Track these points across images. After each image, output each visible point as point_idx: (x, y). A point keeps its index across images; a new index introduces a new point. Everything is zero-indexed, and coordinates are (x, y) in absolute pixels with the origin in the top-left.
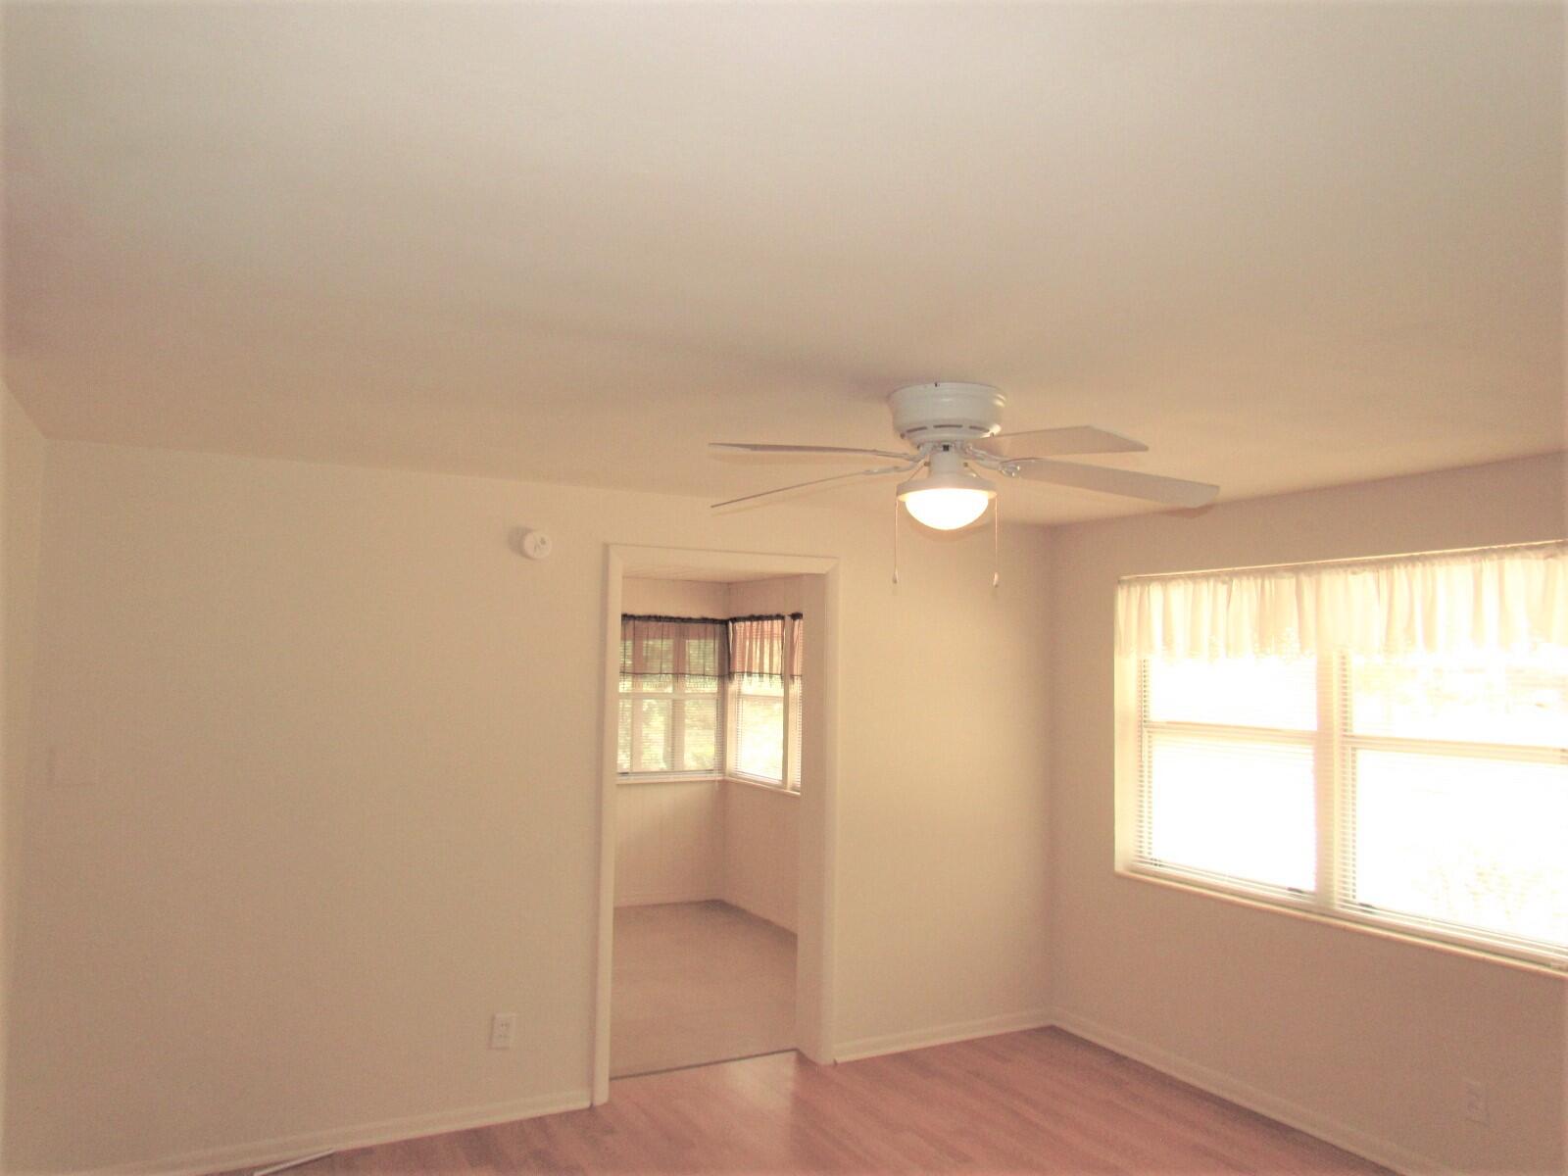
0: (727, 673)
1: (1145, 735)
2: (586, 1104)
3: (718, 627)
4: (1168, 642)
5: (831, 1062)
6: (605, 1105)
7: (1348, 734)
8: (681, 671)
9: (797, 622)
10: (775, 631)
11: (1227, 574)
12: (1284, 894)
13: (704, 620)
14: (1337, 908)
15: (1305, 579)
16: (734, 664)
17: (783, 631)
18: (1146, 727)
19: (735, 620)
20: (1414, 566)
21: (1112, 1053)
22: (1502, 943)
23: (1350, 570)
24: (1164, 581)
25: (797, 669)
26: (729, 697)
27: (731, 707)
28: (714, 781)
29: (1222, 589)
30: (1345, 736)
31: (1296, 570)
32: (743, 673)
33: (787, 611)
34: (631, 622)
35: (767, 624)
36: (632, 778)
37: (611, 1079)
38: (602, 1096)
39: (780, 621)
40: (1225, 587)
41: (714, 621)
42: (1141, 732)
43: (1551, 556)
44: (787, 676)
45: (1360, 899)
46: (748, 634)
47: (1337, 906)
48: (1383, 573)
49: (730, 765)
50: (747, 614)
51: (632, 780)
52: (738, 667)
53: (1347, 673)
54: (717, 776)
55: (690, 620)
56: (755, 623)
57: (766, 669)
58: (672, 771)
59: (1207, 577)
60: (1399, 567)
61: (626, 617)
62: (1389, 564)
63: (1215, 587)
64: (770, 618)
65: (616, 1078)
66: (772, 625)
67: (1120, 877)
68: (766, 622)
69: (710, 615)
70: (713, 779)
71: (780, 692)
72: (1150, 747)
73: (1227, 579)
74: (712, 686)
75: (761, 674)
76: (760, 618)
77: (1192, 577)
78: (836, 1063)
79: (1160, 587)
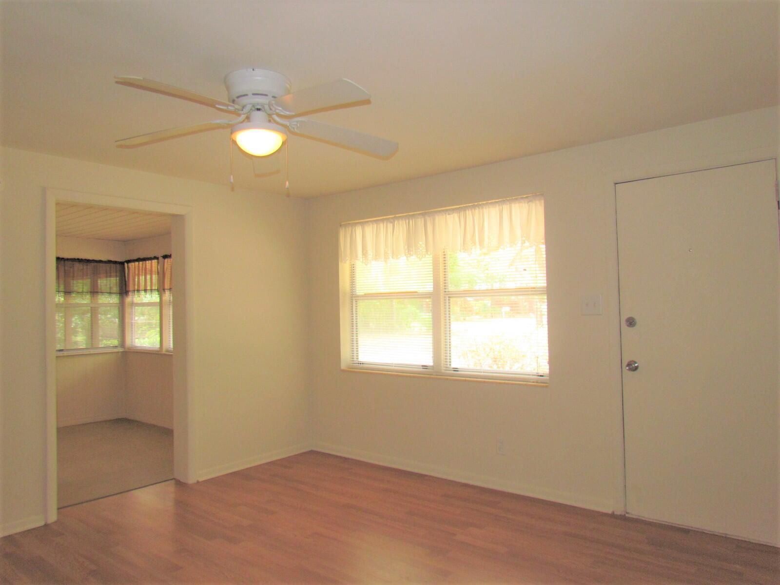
0: (125, 291)
1: (354, 301)
2: (42, 523)
3: (118, 266)
4: (365, 253)
5: (195, 482)
6: (55, 522)
7: (446, 290)
8: (96, 291)
9: (166, 260)
10: (154, 269)
11: (392, 218)
12: (420, 368)
13: (110, 262)
14: (443, 371)
15: (428, 218)
16: (129, 286)
17: (158, 266)
18: (354, 297)
19: (128, 262)
20: (475, 209)
21: (341, 457)
22: (511, 375)
23: (447, 213)
24: (362, 224)
25: (167, 286)
26: (126, 305)
27: (128, 310)
28: (119, 352)
29: (390, 226)
30: (445, 292)
31: (423, 215)
32: (134, 291)
33: (160, 254)
34: (62, 262)
35: (148, 263)
36: (65, 353)
37: (58, 509)
38: (53, 517)
39: (156, 260)
40: (392, 225)
41: (115, 262)
42: (352, 300)
43: (530, 201)
44: (161, 290)
45: (454, 365)
46: (137, 272)
47: (443, 370)
48: (462, 213)
49: (128, 342)
50: (135, 258)
51: (66, 353)
52: (131, 288)
53: (446, 262)
54: (121, 350)
55: (100, 261)
56: (141, 263)
57: (149, 288)
58: (92, 348)
59: (382, 220)
60: (468, 210)
61: (58, 259)
62: (464, 209)
63: (386, 225)
64: (150, 259)
65: (61, 508)
66: (151, 263)
67: (343, 371)
68: (147, 262)
69: (113, 259)
70: (117, 351)
71: (158, 300)
72: (356, 307)
73: (392, 220)
74: (115, 299)
75: (145, 290)
76: (144, 259)
77: (376, 221)
78: (198, 482)
79: (360, 227)
